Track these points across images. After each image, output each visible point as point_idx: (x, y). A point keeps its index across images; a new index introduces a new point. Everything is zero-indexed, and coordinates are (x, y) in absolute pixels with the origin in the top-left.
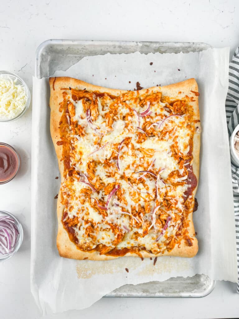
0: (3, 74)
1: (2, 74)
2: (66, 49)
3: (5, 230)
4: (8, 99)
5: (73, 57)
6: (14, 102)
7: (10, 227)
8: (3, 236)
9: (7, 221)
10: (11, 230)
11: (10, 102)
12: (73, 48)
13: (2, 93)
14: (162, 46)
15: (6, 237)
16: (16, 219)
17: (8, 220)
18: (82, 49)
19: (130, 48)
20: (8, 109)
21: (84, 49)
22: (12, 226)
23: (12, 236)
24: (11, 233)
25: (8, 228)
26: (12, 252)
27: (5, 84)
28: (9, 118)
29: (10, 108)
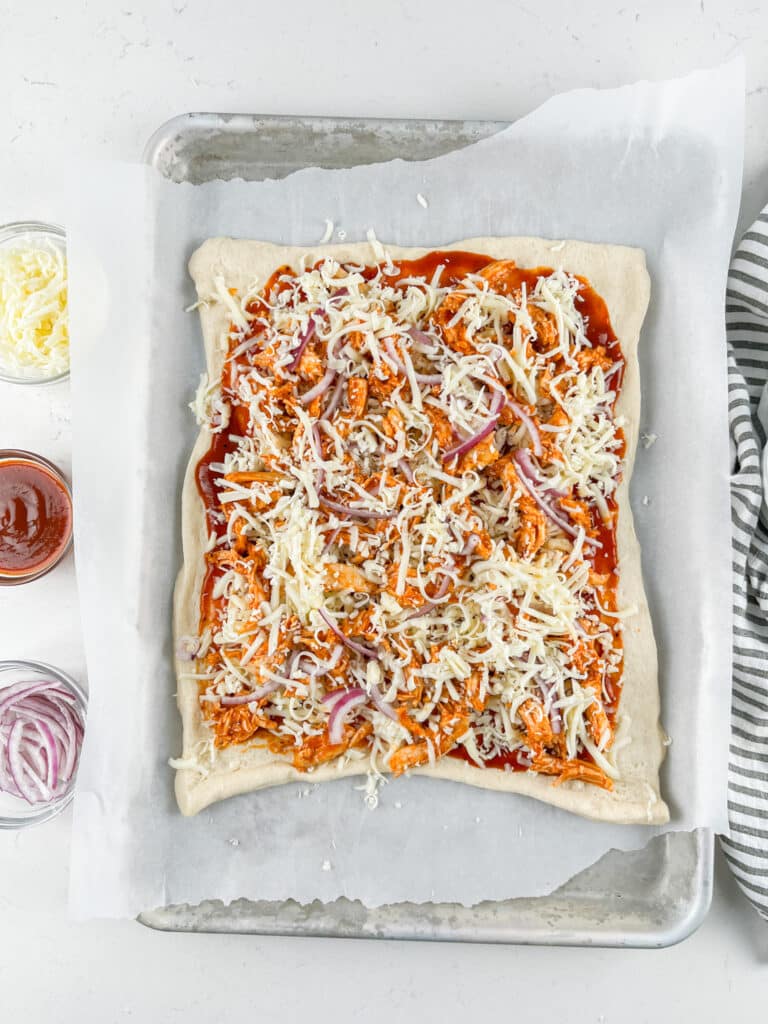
0: (30, 230)
1: (28, 233)
2: (610, 917)
3: (44, 725)
4: (44, 310)
5: (586, 890)
6: (62, 322)
7: (57, 717)
8: (35, 744)
9: (50, 695)
10: (60, 726)
11: (52, 320)
12: (590, 919)
13: (28, 293)
14: (297, 921)
15: (44, 750)
16: (79, 692)
17: (55, 694)
18: (560, 917)
19: (402, 915)
20: (45, 343)
21: (552, 915)
22: (66, 715)
23: (63, 746)
24: (61, 737)
25: (52, 718)
26: (61, 796)
27: (36, 262)
28: (48, 374)
29: (51, 340)
